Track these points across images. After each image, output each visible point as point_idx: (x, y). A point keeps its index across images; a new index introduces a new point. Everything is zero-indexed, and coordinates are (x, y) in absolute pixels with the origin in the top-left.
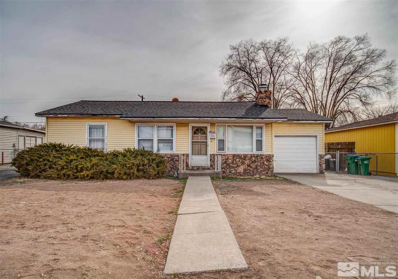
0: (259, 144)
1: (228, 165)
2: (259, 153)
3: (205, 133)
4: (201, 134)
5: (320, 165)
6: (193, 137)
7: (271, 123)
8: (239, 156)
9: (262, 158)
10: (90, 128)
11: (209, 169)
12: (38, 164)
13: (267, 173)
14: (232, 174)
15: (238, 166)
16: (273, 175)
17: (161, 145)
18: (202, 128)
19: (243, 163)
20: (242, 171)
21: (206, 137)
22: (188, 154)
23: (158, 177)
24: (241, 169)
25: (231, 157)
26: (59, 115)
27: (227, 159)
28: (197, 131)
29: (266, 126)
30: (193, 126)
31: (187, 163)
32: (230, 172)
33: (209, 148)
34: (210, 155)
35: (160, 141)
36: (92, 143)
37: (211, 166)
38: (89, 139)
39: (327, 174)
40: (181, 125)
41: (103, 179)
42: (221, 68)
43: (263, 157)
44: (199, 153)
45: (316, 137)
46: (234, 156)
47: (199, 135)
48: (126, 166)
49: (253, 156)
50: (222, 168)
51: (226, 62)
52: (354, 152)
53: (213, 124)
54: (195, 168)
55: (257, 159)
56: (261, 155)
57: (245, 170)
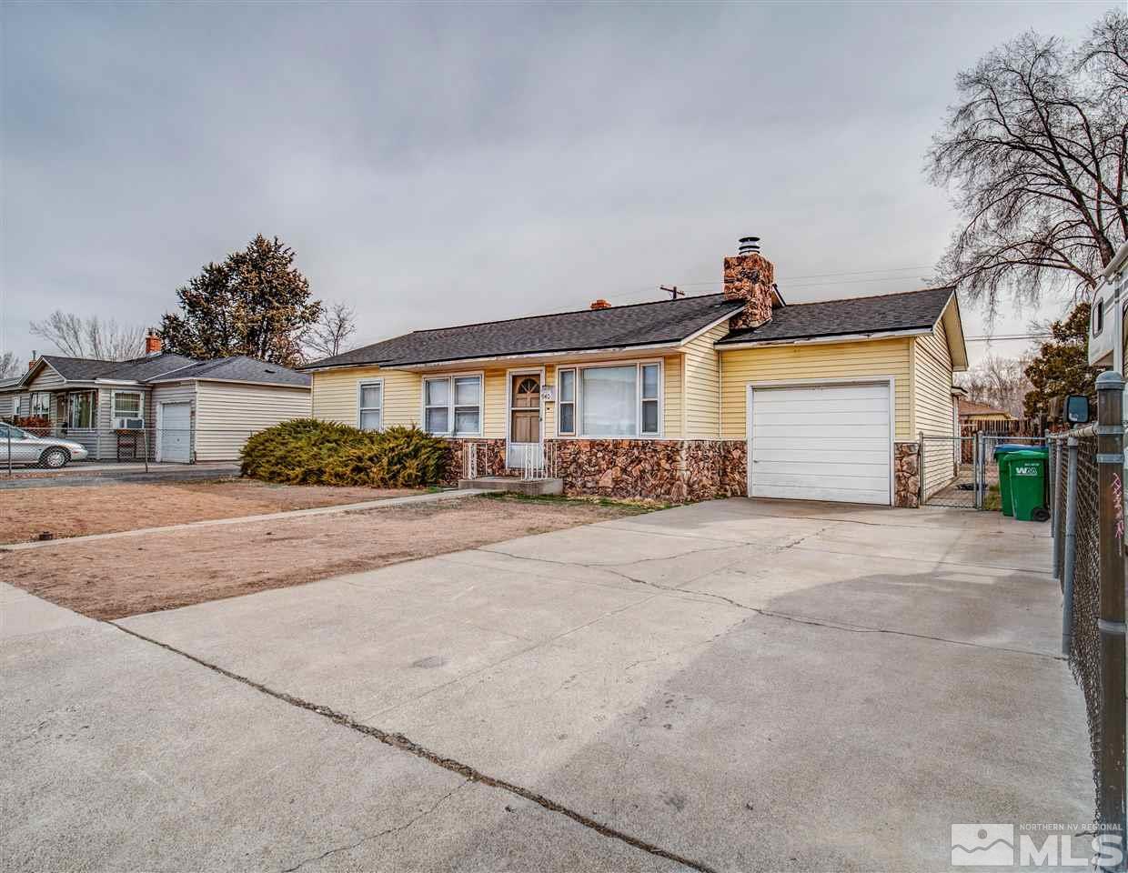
0: (650, 408)
1: (580, 466)
2: (649, 436)
3: (537, 390)
4: (533, 392)
6: (513, 399)
7: (680, 355)
8: (603, 445)
9: (655, 451)
10: (362, 389)
13: (667, 493)
14: (588, 491)
15: (600, 471)
16: (681, 498)
17: (460, 421)
18: (532, 379)
19: (612, 463)
20: (610, 484)
21: (539, 399)
22: (505, 440)
24: (606, 480)
25: (586, 446)
27: (578, 453)
28: (527, 384)
29: (667, 365)
30: (512, 373)
32: (584, 485)
33: (543, 425)
34: (545, 442)
35: (458, 412)
38: (361, 411)
40: (494, 373)
43: (659, 448)
44: (527, 438)
46: (593, 444)
47: (528, 395)
49: (635, 446)
53: (548, 368)
54: (517, 472)
55: (645, 453)
56: (653, 442)
57: (616, 481)
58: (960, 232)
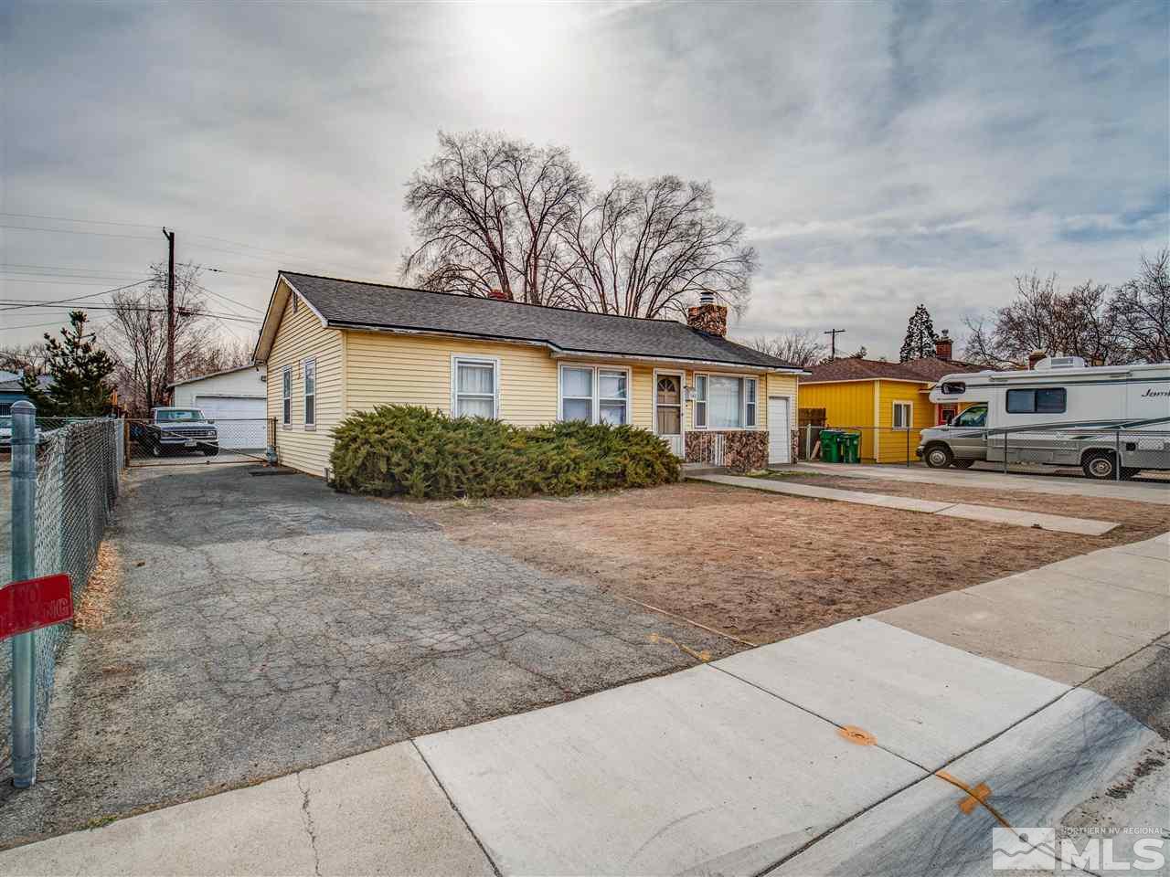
0: (751, 410)
2: (750, 429)
3: (677, 389)
4: (669, 391)
5: (793, 448)
6: (658, 395)
7: (765, 375)
8: (725, 435)
10: (459, 367)
13: (761, 465)
16: (768, 468)
17: (606, 411)
18: (673, 379)
19: (731, 448)
21: (679, 397)
25: (715, 436)
28: (667, 383)
30: (659, 373)
33: (683, 421)
34: (686, 434)
35: (603, 404)
36: (464, 404)
37: (687, 455)
38: (458, 396)
40: (639, 369)
43: (757, 436)
44: (666, 431)
45: (787, 399)
46: (719, 434)
47: (666, 393)
49: (744, 435)
53: (689, 372)
55: (749, 440)
56: (753, 433)
58: (408, 255)
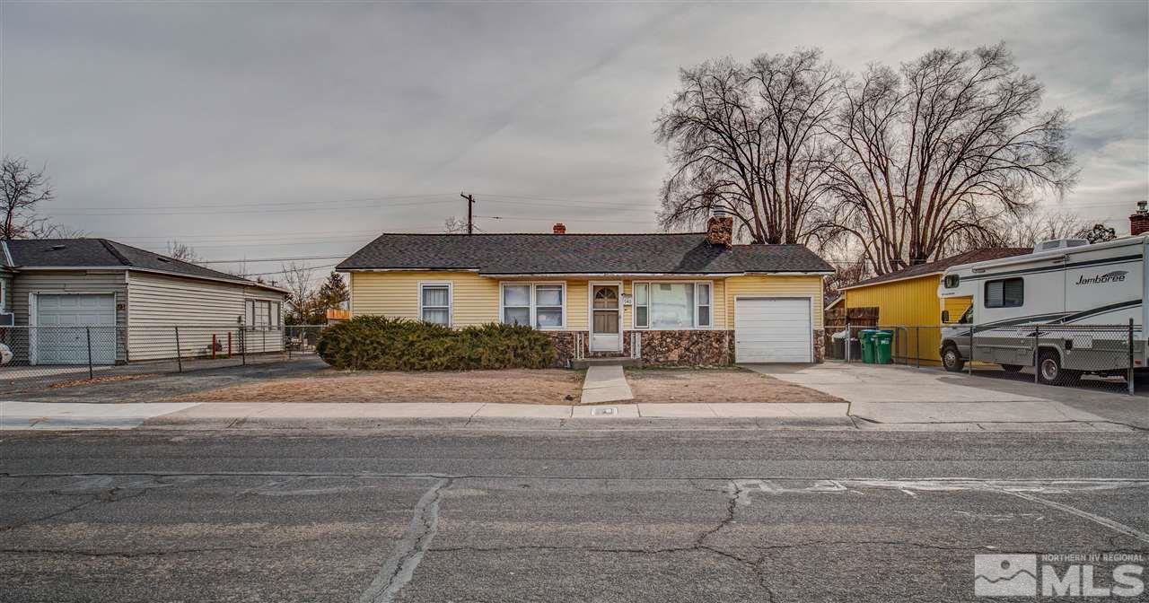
0: (704, 311)
1: (653, 348)
2: (704, 328)
3: (615, 296)
4: (610, 298)
5: (816, 348)
6: (594, 303)
7: (721, 279)
8: (671, 334)
9: (709, 337)
10: (424, 290)
11: (621, 355)
12: (364, 348)
13: (717, 361)
14: (660, 364)
15: (669, 351)
17: (543, 318)
18: (611, 289)
19: (678, 346)
20: (677, 359)
21: (617, 303)
22: (588, 332)
23: (543, 367)
24: (674, 356)
26: (375, 270)
27: (652, 340)
28: (603, 293)
29: (715, 284)
30: (595, 285)
31: (585, 346)
32: (657, 360)
33: (621, 321)
34: (624, 333)
35: (540, 311)
37: (625, 350)
38: (424, 309)
39: (828, 364)
40: (574, 283)
41: (463, 370)
42: (658, 125)
43: (711, 335)
44: (606, 330)
45: (809, 299)
46: (663, 333)
47: (606, 300)
48: (497, 350)
49: (694, 334)
50: (643, 354)
51: (671, 110)
52: (875, 325)
53: (627, 282)
54: (599, 354)
55: (701, 338)
56: (707, 331)
57: (681, 357)
58: (668, 180)
